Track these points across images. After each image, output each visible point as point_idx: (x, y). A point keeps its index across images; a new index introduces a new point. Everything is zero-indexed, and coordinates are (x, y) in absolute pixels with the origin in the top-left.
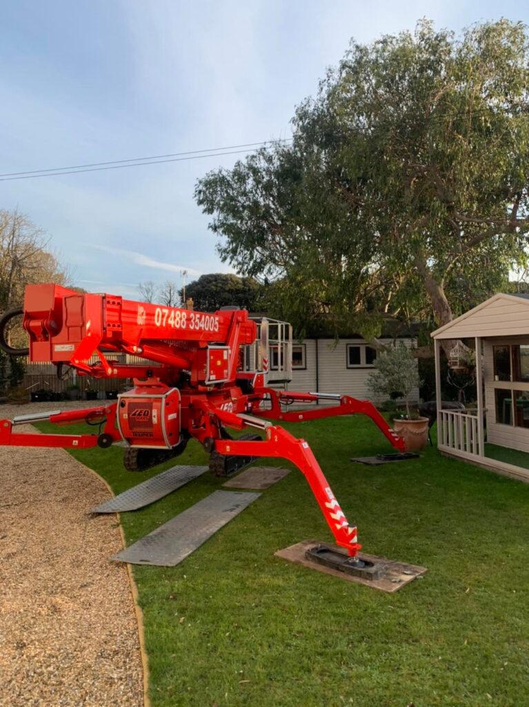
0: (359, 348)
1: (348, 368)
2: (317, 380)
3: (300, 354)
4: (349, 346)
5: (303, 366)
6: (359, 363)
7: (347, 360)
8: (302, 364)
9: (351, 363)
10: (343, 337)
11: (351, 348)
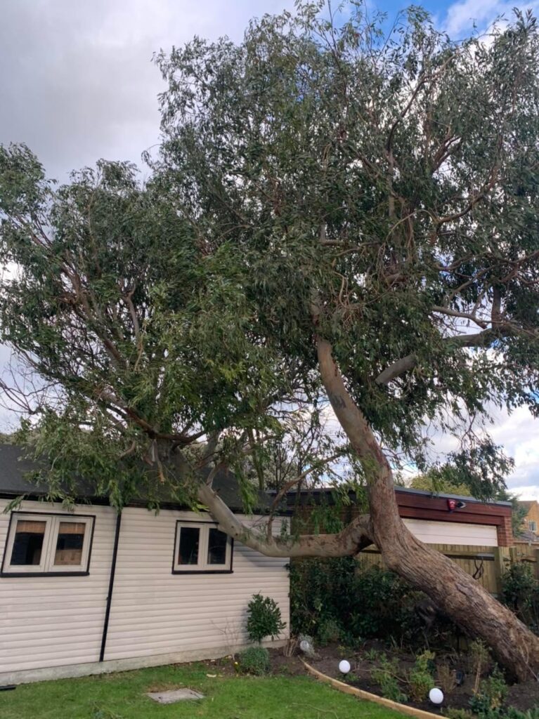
0: (198, 530)
1: (174, 573)
2: (109, 599)
3: (80, 537)
4: (181, 525)
5: (83, 568)
6: (195, 561)
7: (174, 556)
8: (79, 564)
9: (182, 562)
10: (169, 506)
11: (183, 529)
